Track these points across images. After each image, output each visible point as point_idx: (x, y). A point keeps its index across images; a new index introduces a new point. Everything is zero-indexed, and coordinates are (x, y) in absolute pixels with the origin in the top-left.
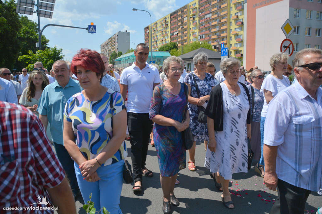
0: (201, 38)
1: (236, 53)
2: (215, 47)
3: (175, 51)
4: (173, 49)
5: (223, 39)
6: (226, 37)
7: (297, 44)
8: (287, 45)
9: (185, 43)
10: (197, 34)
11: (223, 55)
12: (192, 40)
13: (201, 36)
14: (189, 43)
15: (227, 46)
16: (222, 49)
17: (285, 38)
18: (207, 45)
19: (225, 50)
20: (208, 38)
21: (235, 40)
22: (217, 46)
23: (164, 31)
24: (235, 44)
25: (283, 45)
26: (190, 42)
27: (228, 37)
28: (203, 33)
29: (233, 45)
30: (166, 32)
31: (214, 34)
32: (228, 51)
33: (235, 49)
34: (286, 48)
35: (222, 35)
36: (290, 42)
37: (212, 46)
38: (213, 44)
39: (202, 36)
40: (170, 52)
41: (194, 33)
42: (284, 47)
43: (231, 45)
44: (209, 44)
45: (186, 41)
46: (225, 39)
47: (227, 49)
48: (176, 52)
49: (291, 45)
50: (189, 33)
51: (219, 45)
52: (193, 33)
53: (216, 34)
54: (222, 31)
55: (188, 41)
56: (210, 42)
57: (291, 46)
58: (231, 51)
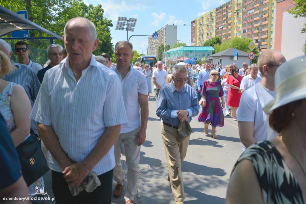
0: (244, 33)
2: (257, 41)
3: (217, 45)
4: (216, 43)
5: (264, 33)
6: (267, 31)
8: (252, 54)
9: (229, 37)
10: (241, 29)
12: (235, 34)
13: (244, 31)
14: (233, 37)
15: (268, 40)
18: (247, 40)
20: (250, 33)
22: (259, 40)
23: (209, 25)
27: (269, 32)
28: (246, 28)
30: (211, 26)
31: (256, 29)
35: (263, 30)
37: (253, 40)
38: (254, 38)
39: (245, 31)
40: (214, 47)
41: (238, 28)
42: (250, 55)
44: (250, 39)
45: (230, 35)
46: (266, 33)
48: (219, 47)
50: (233, 27)
52: (237, 27)
53: (258, 29)
54: (264, 26)
55: (232, 35)
56: (253, 36)
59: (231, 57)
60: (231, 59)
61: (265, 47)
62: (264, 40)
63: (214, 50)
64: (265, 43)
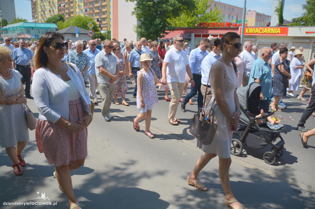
2: (98, 20)
3: (61, 22)
4: (59, 21)
5: (104, 13)
9: (72, 15)
10: (83, 7)
12: (78, 13)
13: (85, 10)
14: (76, 15)
15: (107, 20)
20: (92, 12)
28: (87, 7)
30: (53, 3)
31: (97, 9)
35: (103, 10)
37: (95, 19)
39: (87, 10)
41: (80, 7)
42: (90, 33)
44: (92, 18)
45: (72, 13)
46: (106, 13)
51: (101, 18)
54: (104, 7)
55: (74, 13)
56: (94, 15)
59: (73, 35)
60: (74, 37)
61: (106, 25)
62: (104, 19)
63: (57, 27)
64: (105, 22)
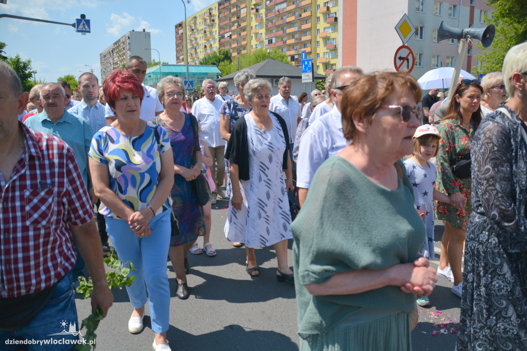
0: (269, 43)
1: (326, 69)
2: (293, 58)
3: (226, 64)
4: (223, 60)
5: (305, 44)
6: (310, 41)
7: (420, 55)
8: (405, 56)
9: (243, 52)
10: (264, 36)
11: (305, 71)
12: (254, 47)
13: (269, 40)
14: (250, 51)
15: (312, 56)
16: (304, 62)
17: (401, 44)
18: (279, 55)
19: (308, 63)
20: (281, 43)
21: (325, 46)
22: (296, 57)
23: (208, 30)
24: (324, 53)
25: (398, 56)
26: (253, 50)
27: (313, 42)
28: (273, 35)
29: (321, 55)
30: (211, 32)
31: (291, 37)
32: (313, 64)
33: (324, 61)
34: (402, 61)
35: (304, 38)
36: (409, 51)
37: (287, 57)
38: (289, 53)
39: (272, 41)
40: (219, 67)
41: (258, 36)
42: (400, 58)
43: (318, 54)
44: (283, 54)
45: (244, 47)
46: (308, 45)
47: (310, 62)
48: (229, 66)
49: (411, 55)
50: (250, 35)
51: (298, 54)
52: (256, 34)
53: (293, 37)
54: (304, 32)
55: (248, 47)
56: (285, 50)
57: (410, 58)
58: (318, 64)
63: (220, 72)
